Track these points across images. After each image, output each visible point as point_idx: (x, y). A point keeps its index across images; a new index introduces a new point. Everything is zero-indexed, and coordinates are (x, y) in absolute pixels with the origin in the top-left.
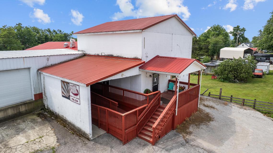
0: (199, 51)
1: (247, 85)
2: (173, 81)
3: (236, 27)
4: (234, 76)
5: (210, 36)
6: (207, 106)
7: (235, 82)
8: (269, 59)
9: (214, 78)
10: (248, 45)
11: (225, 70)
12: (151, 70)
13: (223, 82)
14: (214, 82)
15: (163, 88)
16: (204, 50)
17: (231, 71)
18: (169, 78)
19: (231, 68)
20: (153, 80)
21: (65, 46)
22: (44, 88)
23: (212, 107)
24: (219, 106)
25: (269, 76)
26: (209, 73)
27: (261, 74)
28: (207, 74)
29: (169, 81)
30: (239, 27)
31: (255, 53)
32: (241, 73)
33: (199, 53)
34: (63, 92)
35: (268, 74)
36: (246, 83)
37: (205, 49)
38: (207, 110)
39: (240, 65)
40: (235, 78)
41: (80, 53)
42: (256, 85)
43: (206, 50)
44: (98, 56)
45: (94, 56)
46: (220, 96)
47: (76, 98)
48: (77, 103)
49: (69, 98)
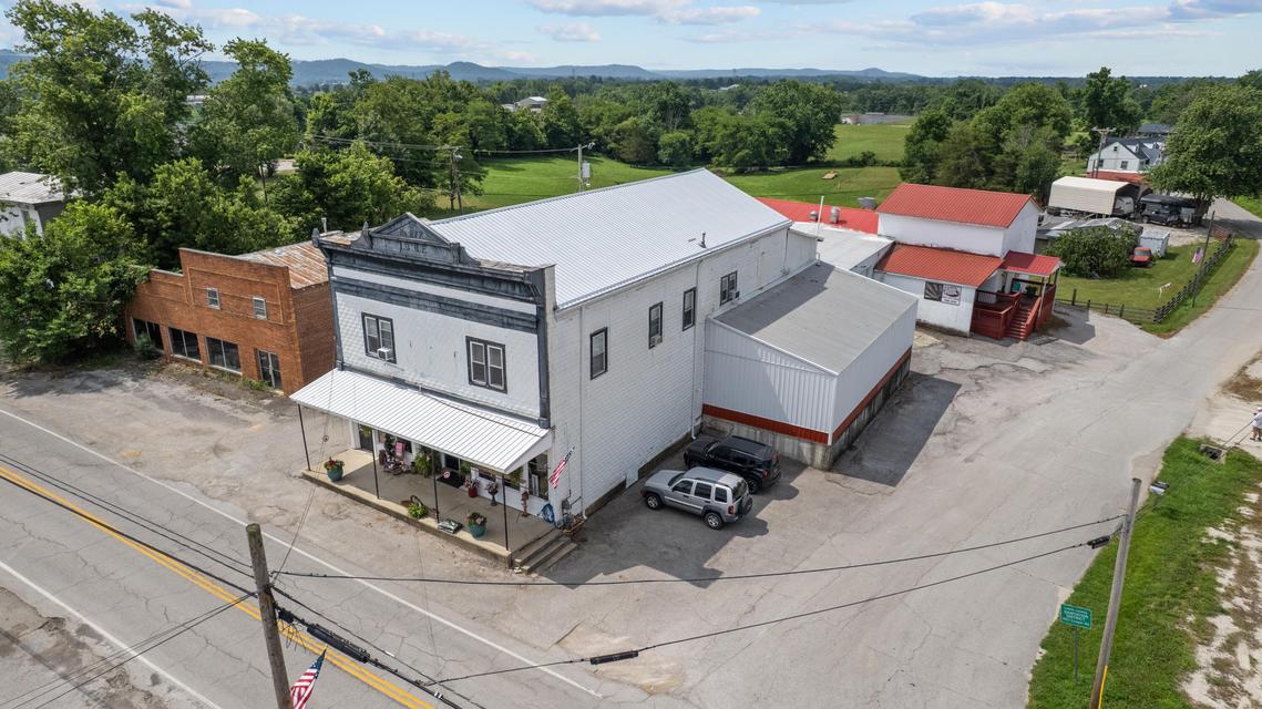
1: (1115, 283)
3: (1098, 71)
4: (1091, 265)
5: (1012, 122)
6: (1059, 313)
7: (1090, 277)
8: (1179, 213)
10: (1134, 148)
11: (1073, 252)
13: (1067, 276)
17: (1084, 255)
19: (1085, 247)
21: (812, 218)
23: (1065, 314)
24: (1074, 314)
25: (1163, 261)
27: (1146, 258)
30: (1109, 71)
31: (1144, 194)
32: (1104, 259)
34: (926, 294)
35: (1162, 258)
36: (1115, 278)
38: (1062, 317)
39: (1104, 242)
40: (1093, 267)
41: (888, 240)
42: (1132, 282)
44: (924, 247)
45: (916, 246)
46: (1073, 302)
47: (953, 299)
48: (954, 303)
49: (939, 299)
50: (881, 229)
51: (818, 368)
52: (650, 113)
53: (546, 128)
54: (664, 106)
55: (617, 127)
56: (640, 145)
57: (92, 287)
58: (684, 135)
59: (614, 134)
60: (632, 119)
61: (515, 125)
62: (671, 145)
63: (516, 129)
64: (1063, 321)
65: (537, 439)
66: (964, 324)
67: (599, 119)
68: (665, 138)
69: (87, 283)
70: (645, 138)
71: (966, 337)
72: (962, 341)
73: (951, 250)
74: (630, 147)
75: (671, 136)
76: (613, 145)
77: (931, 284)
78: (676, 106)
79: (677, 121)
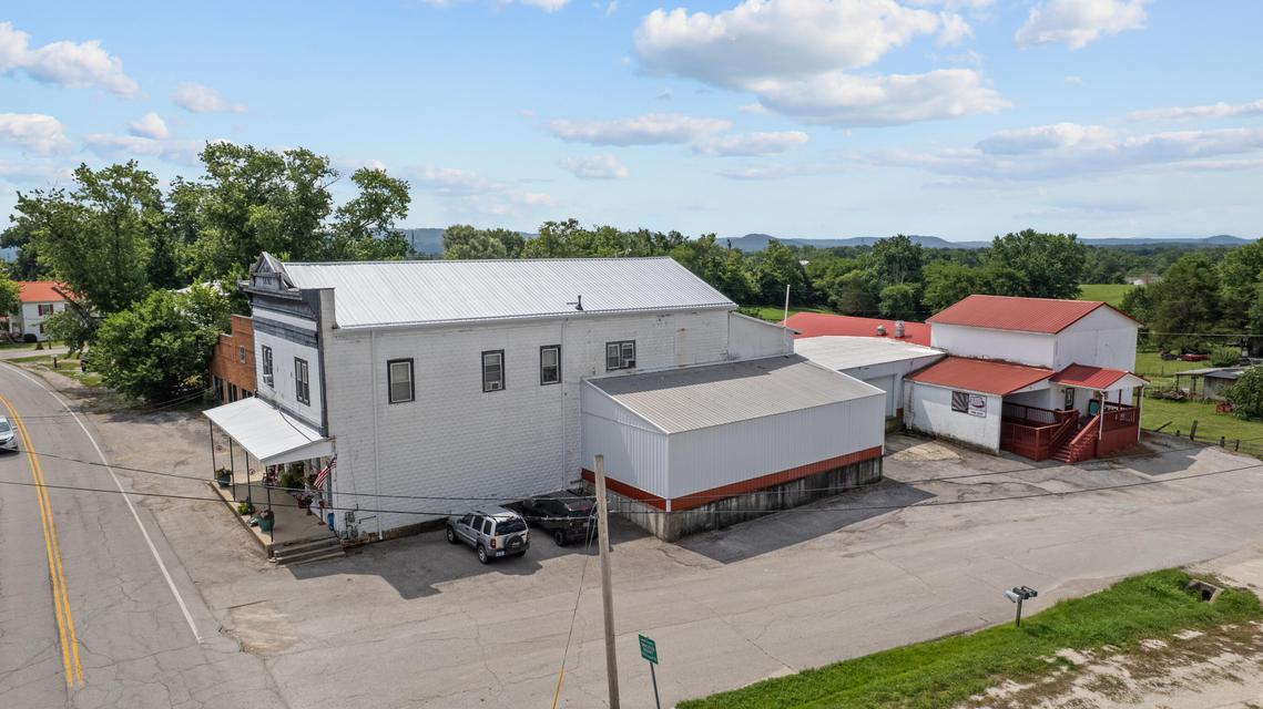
0: (1210, 324)
2: (1095, 402)
6: (1158, 444)
9: (1224, 411)
12: (1065, 383)
14: (1225, 419)
15: (1081, 406)
16: (1228, 321)
18: (1091, 396)
20: (1067, 397)
21: (879, 333)
22: (910, 401)
23: (1165, 445)
24: (1182, 447)
26: (1214, 396)
28: (1210, 401)
29: (1091, 401)
33: (1208, 329)
34: (953, 405)
37: (1233, 317)
38: (1156, 448)
41: (939, 352)
43: (1239, 320)
46: (1192, 437)
47: (978, 411)
48: (980, 416)
49: (966, 411)
50: (934, 341)
51: (657, 429)
52: (877, 267)
53: (761, 279)
54: (891, 260)
55: (838, 280)
56: (859, 296)
57: (177, 345)
58: (909, 288)
59: (836, 286)
60: (854, 272)
61: (724, 274)
62: (889, 297)
63: (724, 277)
64: (1153, 451)
65: (309, 442)
66: (992, 439)
67: (824, 271)
68: (887, 290)
69: (175, 340)
70: (866, 290)
71: (995, 455)
72: (986, 458)
73: (1002, 362)
74: (846, 299)
75: (892, 289)
76: (834, 298)
77: (957, 393)
78: (906, 260)
79: (904, 274)
